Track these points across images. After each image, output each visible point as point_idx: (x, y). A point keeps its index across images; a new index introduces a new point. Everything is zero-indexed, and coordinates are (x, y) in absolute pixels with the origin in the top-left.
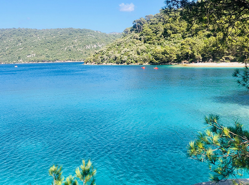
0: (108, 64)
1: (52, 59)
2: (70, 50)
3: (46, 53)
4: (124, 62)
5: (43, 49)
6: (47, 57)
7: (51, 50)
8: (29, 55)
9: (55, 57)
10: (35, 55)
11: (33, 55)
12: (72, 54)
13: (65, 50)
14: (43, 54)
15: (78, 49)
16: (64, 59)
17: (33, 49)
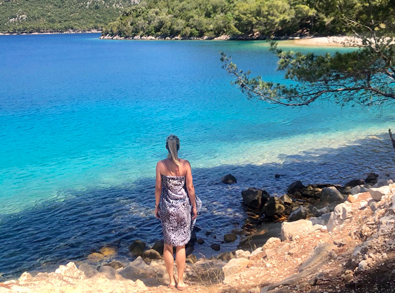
0: (145, 38)
1: (60, 27)
2: (97, 7)
3: (49, 14)
4: (178, 33)
5: (43, 5)
6: (49, 21)
7: (59, 7)
8: (15, 17)
9: (67, 23)
10: (25, 16)
11: (21, 16)
12: (102, 15)
13: (87, 7)
14: (43, 15)
15: (114, 5)
16: (84, 27)
17: (23, 6)
